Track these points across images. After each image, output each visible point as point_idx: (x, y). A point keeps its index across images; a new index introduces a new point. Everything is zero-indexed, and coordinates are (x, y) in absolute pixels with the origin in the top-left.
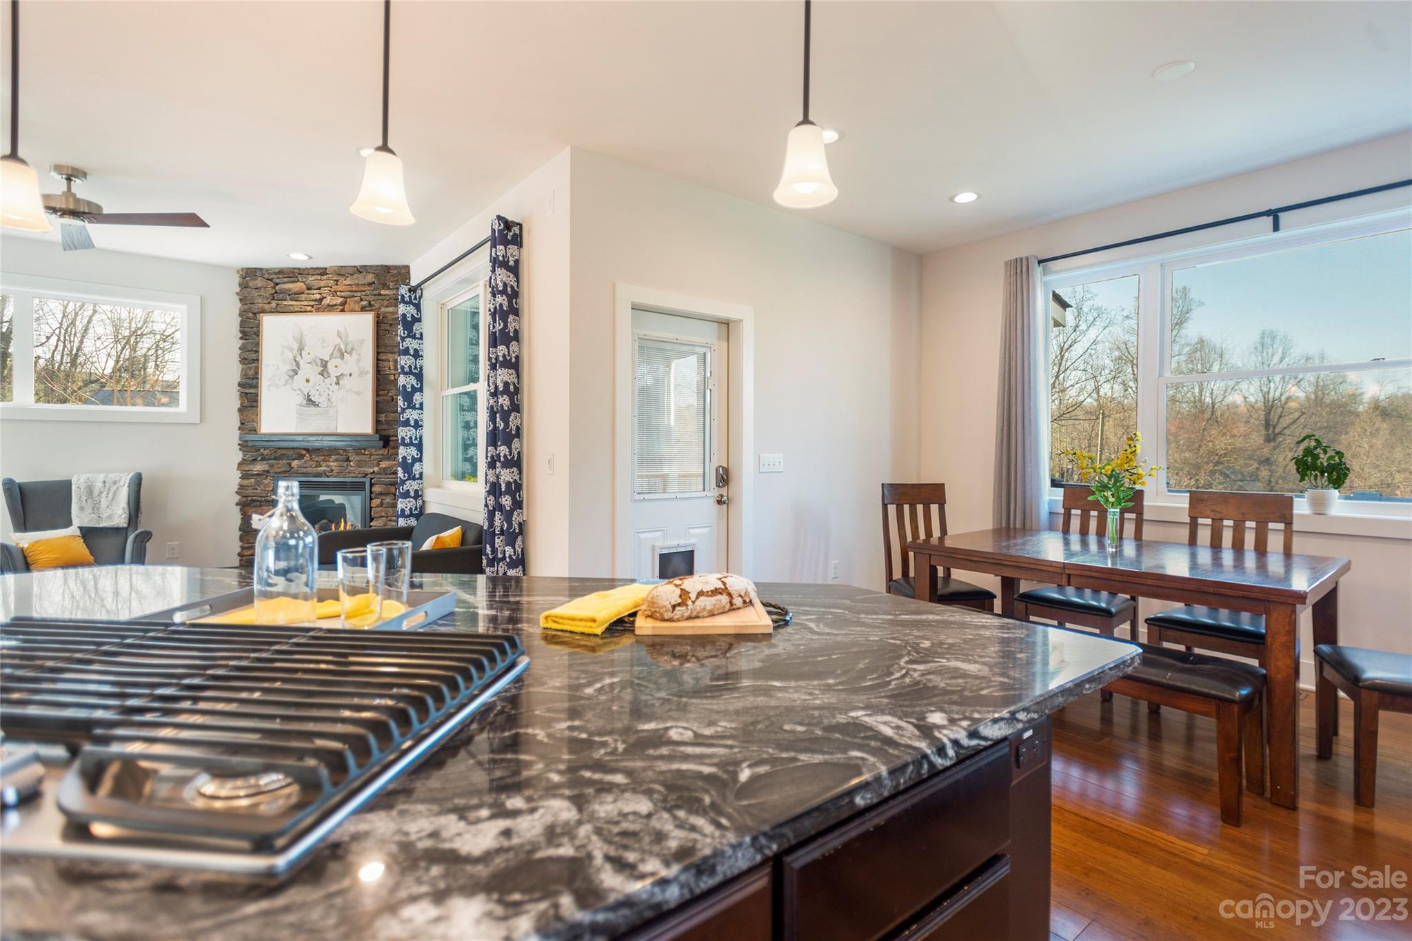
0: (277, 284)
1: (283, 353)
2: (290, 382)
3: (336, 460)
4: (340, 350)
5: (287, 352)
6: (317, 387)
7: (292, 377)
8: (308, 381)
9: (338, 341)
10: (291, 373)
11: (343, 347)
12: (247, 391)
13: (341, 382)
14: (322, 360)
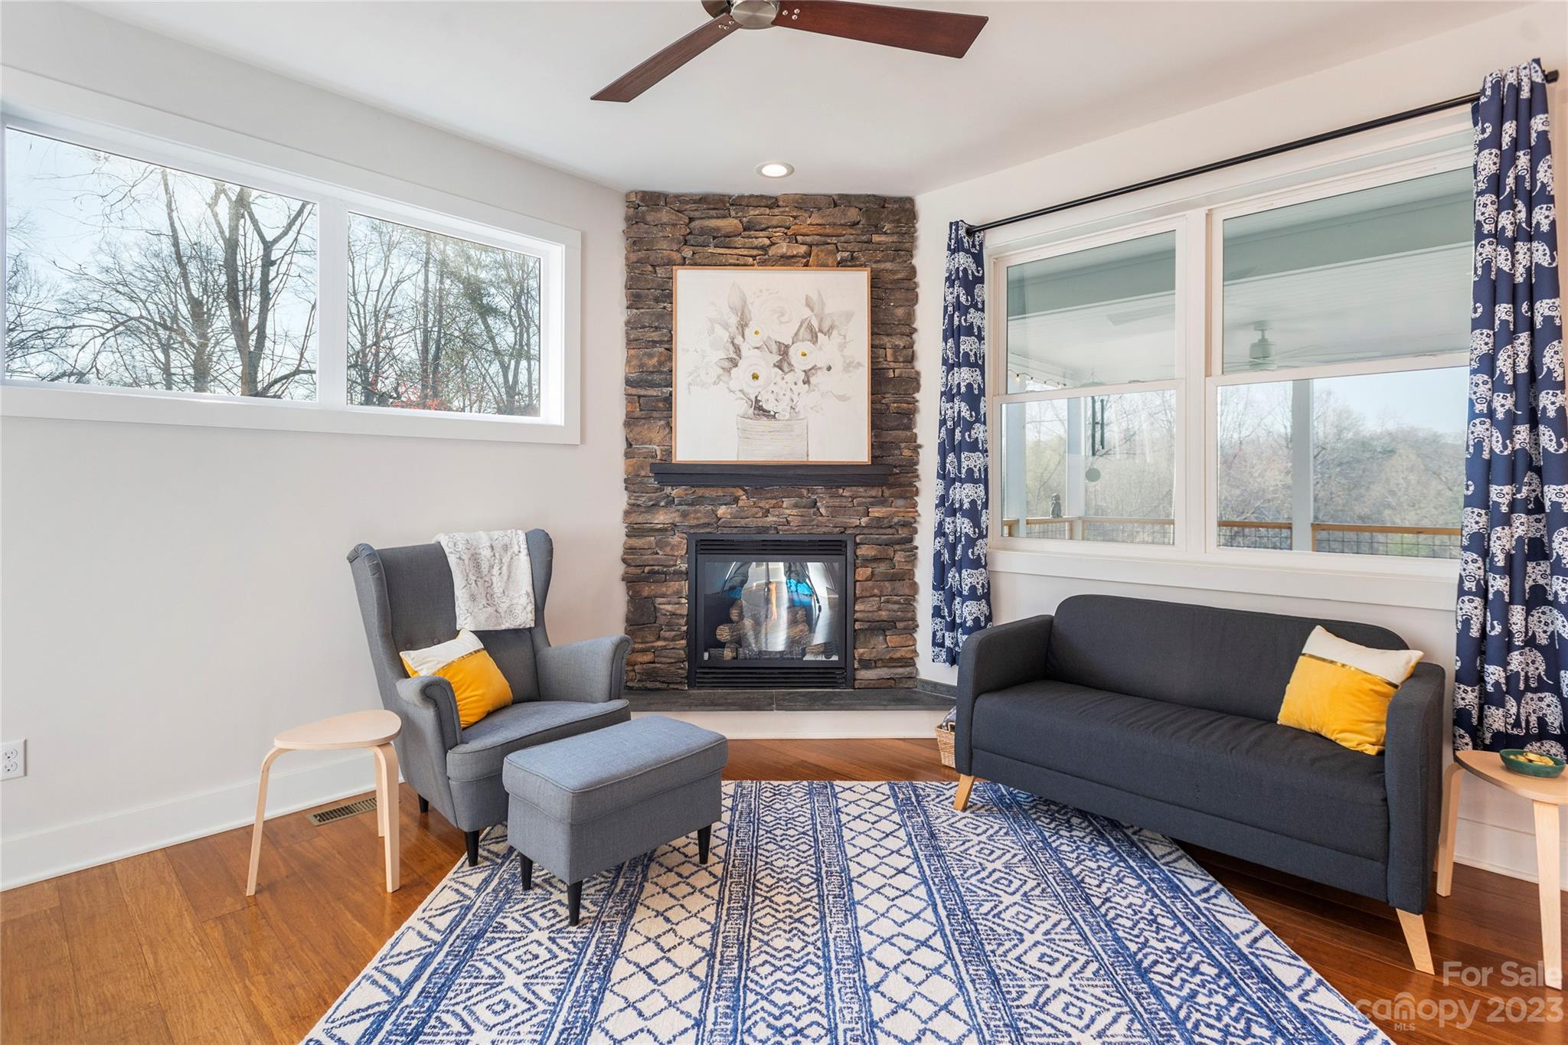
0: (691, 220)
1: (712, 331)
2: (725, 378)
3: (796, 506)
4: (810, 328)
5: (718, 329)
6: (772, 387)
7: (728, 371)
8: (755, 377)
9: (807, 313)
10: (727, 364)
11: (815, 324)
12: (642, 392)
13: (812, 380)
14: (779, 344)
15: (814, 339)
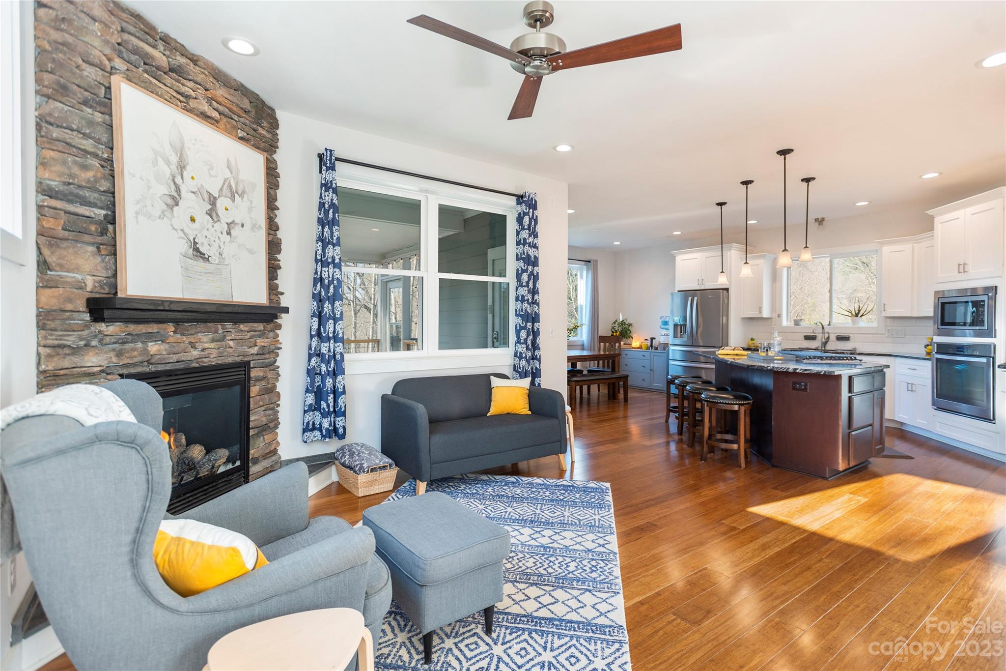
1: (155, 163)
2: (168, 214)
4: (230, 187)
5: (161, 162)
6: (205, 233)
7: (171, 208)
8: (193, 220)
9: (228, 174)
10: (170, 201)
11: (233, 184)
12: (71, 208)
13: (232, 232)
14: (210, 194)
15: (233, 199)
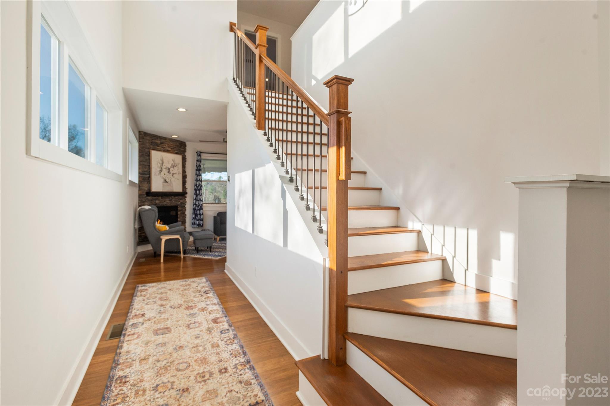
0: (152, 139)
1: (157, 164)
4: (173, 165)
5: (159, 164)
7: (160, 173)
8: (165, 174)
9: (173, 162)
10: (160, 171)
11: (174, 164)
12: (144, 176)
13: (174, 176)
14: (168, 168)
15: (174, 168)
